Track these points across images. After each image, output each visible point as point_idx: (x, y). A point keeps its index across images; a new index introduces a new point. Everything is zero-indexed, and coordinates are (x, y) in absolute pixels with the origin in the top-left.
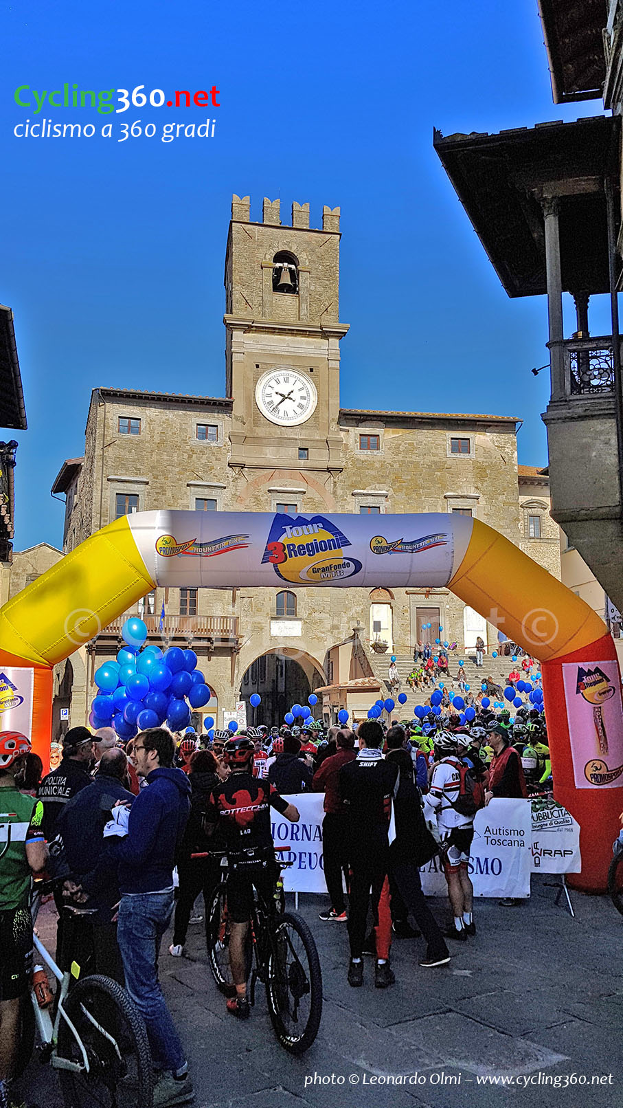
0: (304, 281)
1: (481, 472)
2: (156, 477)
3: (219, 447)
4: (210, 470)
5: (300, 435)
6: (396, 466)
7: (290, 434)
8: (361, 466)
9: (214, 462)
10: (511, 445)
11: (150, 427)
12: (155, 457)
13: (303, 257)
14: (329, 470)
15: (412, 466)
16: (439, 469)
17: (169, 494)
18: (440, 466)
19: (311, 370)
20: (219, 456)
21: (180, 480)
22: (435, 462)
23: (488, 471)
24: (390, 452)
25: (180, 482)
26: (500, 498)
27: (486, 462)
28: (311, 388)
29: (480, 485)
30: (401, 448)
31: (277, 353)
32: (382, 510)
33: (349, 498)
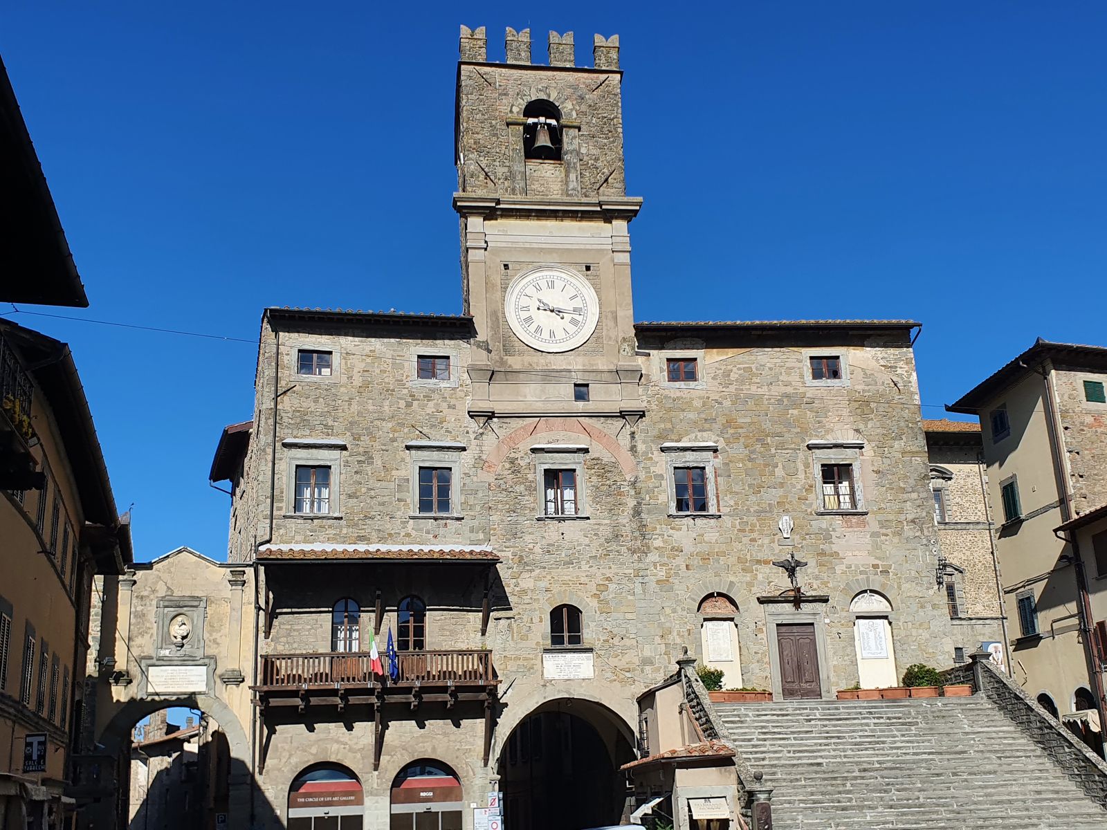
0: (570, 141)
1: (862, 406)
2: (357, 438)
3: (454, 389)
4: (441, 423)
5: (577, 363)
6: (727, 403)
7: (559, 363)
8: (673, 407)
9: (446, 411)
10: (907, 363)
11: (346, 363)
12: (355, 407)
13: (568, 108)
14: (622, 415)
15: (751, 403)
16: (795, 405)
17: (378, 462)
18: (794, 400)
19: (588, 268)
20: (453, 402)
21: (393, 440)
22: (787, 396)
23: (873, 405)
24: (716, 383)
25: (395, 444)
26: (897, 444)
27: (869, 391)
28: (590, 294)
29: (861, 427)
30: (733, 376)
31: (535, 246)
32: (709, 472)
33: (657, 455)
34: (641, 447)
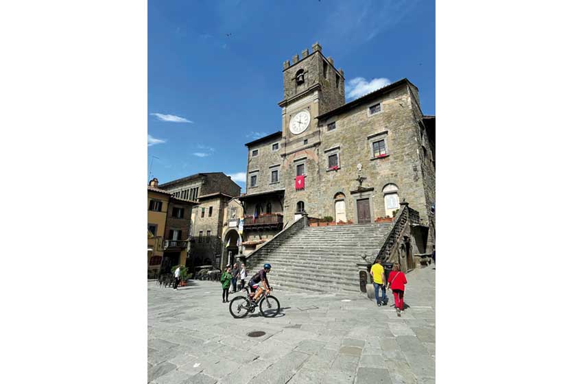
0: (306, 76)
2: (261, 168)
3: (279, 151)
4: (276, 160)
5: (304, 134)
6: (343, 132)
7: (300, 136)
8: (329, 138)
9: (277, 156)
10: (406, 96)
11: (260, 152)
12: (261, 161)
13: (305, 68)
14: (315, 145)
15: (350, 130)
17: (264, 173)
19: (308, 108)
20: (279, 154)
22: (362, 123)
23: (393, 116)
24: (340, 127)
25: (268, 167)
26: (401, 127)
27: (391, 111)
28: (308, 115)
29: (387, 125)
31: (297, 108)
32: (338, 155)
33: (323, 154)
34: (320, 153)
